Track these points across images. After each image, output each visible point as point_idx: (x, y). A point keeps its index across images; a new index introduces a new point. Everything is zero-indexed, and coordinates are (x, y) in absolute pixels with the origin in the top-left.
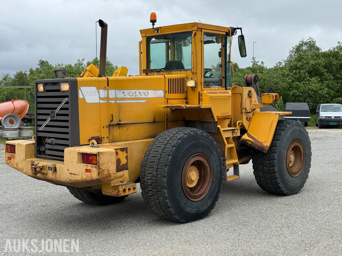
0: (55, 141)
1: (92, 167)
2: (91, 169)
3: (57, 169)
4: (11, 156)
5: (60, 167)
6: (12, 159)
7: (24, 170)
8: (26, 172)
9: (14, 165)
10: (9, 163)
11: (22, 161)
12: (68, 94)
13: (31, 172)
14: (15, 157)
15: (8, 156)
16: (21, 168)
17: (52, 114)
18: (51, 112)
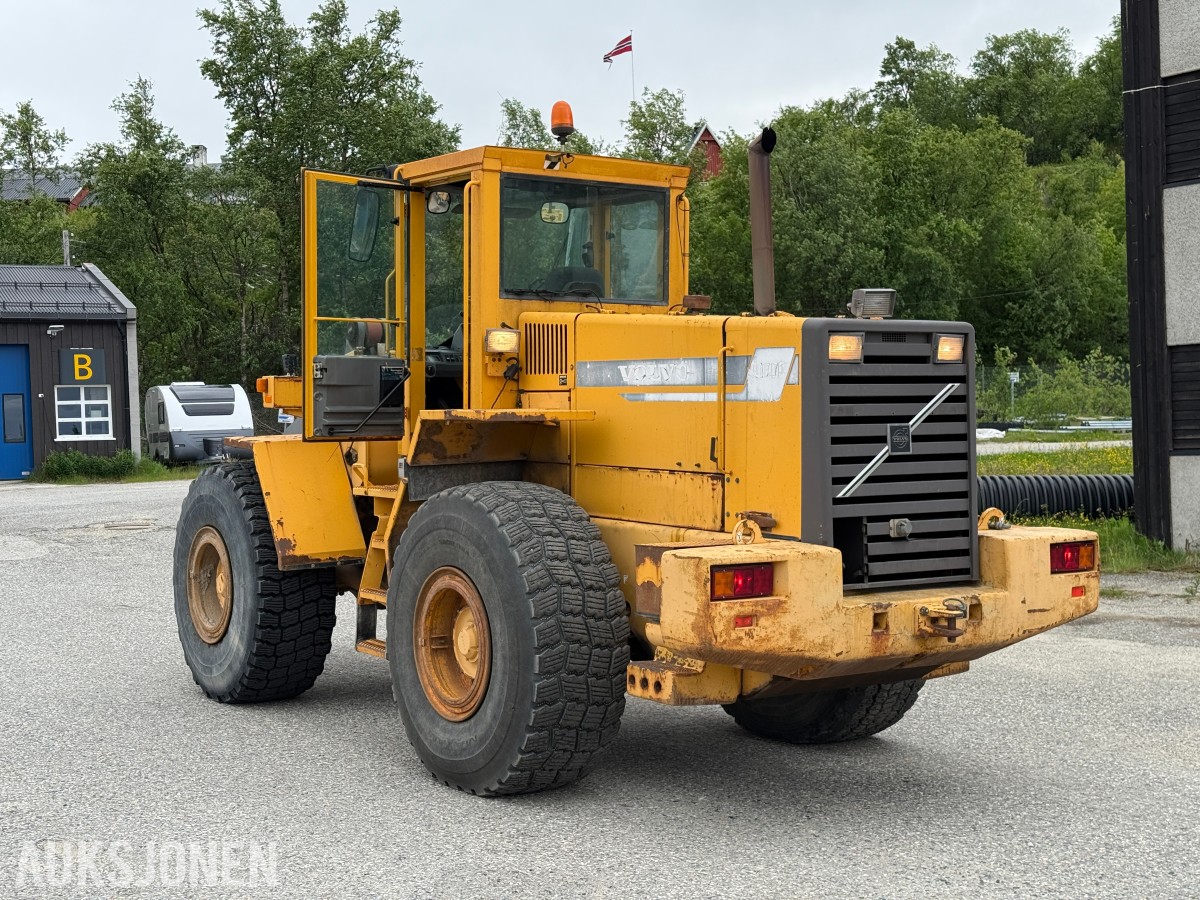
0: (908, 527)
1: (1088, 577)
2: (1085, 584)
3: (986, 609)
4: (759, 608)
5: (996, 599)
6: (763, 621)
7: (832, 647)
8: (841, 653)
9: (775, 638)
10: (741, 639)
11: (829, 614)
12: (959, 372)
13: (868, 646)
14: (786, 606)
15: (733, 613)
16: (820, 641)
17: (897, 438)
18: (893, 430)
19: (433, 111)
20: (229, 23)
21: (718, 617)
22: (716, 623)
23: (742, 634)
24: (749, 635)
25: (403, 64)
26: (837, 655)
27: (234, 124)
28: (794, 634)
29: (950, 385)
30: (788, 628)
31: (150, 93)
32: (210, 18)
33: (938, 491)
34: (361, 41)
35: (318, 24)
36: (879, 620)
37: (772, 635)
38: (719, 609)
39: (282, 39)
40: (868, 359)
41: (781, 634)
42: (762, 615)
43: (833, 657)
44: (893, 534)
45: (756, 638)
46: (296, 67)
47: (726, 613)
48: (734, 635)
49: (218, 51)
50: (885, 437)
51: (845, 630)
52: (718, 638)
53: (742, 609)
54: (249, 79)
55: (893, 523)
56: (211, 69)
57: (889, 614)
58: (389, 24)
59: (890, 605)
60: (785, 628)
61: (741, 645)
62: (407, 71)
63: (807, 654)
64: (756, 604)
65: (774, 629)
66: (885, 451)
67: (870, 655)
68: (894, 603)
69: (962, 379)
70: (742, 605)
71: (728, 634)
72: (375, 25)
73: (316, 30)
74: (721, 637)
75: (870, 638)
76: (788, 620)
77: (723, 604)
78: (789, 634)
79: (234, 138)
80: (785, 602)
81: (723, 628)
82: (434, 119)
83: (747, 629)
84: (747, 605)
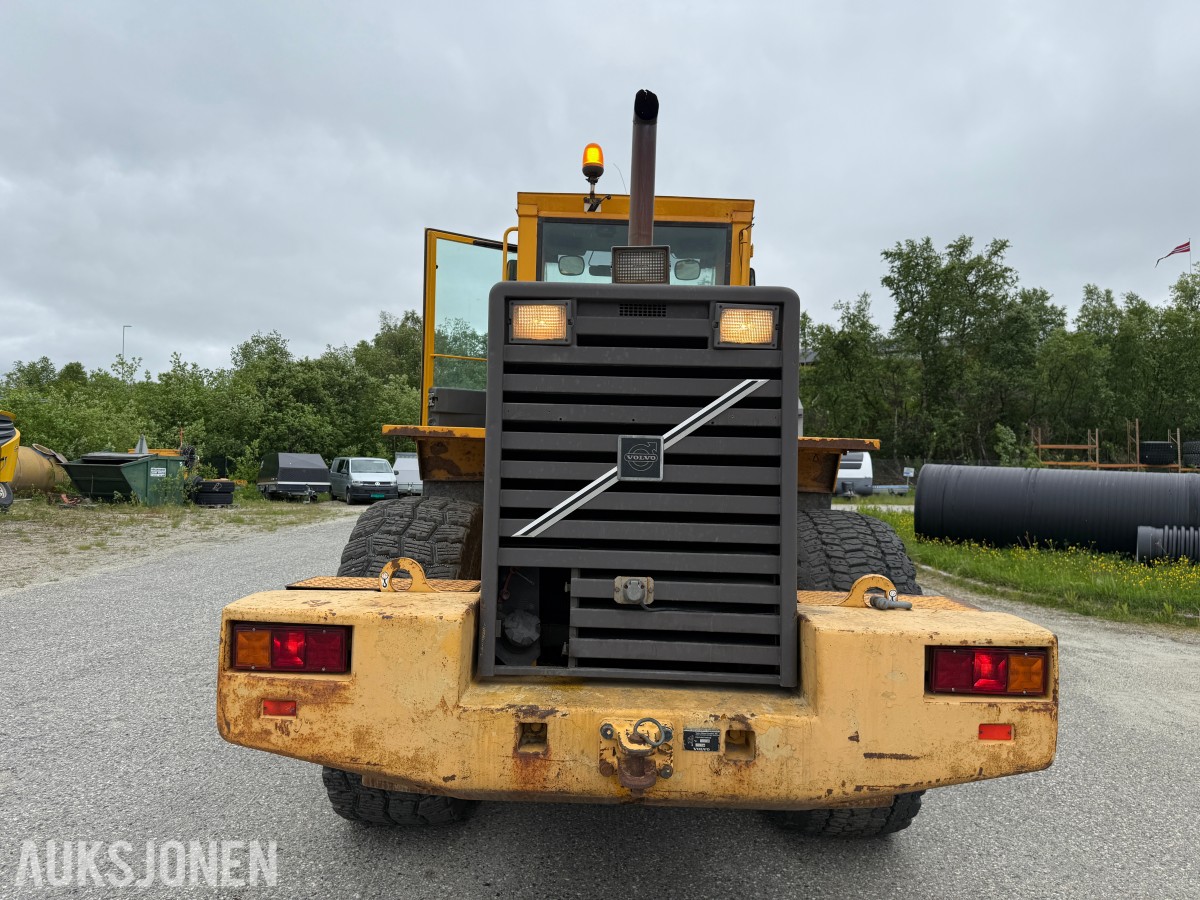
0: (655, 589)
2: (1015, 719)
3: (761, 741)
4: (300, 692)
5: (787, 727)
6: (305, 711)
7: (433, 766)
8: (453, 778)
9: (327, 740)
10: (268, 733)
11: (428, 715)
12: (768, 362)
13: (506, 772)
14: (347, 694)
15: (256, 693)
16: (410, 755)
17: (634, 457)
18: (626, 444)
19: (1047, 298)
20: (898, 255)
21: (232, 696)
22: (229, 704)
23: (271, 727)
24: (283, 729)
25: (1007, 270)
26: (446, 779)
27: (898, 309)
28: (361, 737)
29: (748, 381)
30: (350, 727)
31: (869, 300)
32: (887, 254)
33: (717, 540)
34: (980, 258)
35: (951, 250)
36: (532, 733)
37: (321, 733)
38: (234, 685)
39: (929, 262)
40: (584, 340)
41: (337, 735)
42: (306, 702)
43: (439, 782)
44: (619, 598)
45: (293, 734)
46: (937, 276)
47: (243, 692)
48: (256, 726)
49: (892, 271)
50: (615, 454)
51: (458, 743)
52: (232, 728)
53: (271, 690)
54: (909, 284)
55: (620, 581)
56: (888, 281)
57: (550, 728)
58: (999, 247)
59: (552, 712)
60: (343, 727)
61: (269, 741)
62: (1008, 274)
63: (388, 771)
64: (295, 684)
65: (325, 726)
66: (611, 474)
67: (514, 786)
68: (563, 709)
69: (774, 374)
70: (271, 682)
71: (247, 723)
72: (989, 248)
73: (950, 254)
74: (236, 726)
75: (510, 763)
76: (349, 716)
77: (242, 676)
78: (350, 738)
79: (898, 317)
80: (345, 688)
81: (238, 713)
82: (1048, 304)
83: (279, 718)
84: (281, 683)
